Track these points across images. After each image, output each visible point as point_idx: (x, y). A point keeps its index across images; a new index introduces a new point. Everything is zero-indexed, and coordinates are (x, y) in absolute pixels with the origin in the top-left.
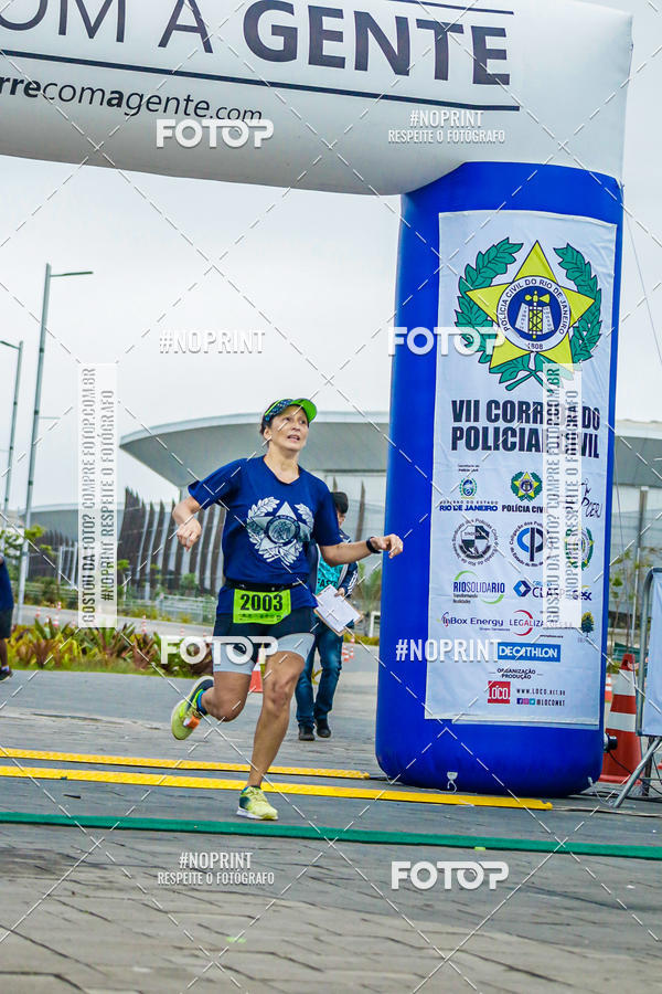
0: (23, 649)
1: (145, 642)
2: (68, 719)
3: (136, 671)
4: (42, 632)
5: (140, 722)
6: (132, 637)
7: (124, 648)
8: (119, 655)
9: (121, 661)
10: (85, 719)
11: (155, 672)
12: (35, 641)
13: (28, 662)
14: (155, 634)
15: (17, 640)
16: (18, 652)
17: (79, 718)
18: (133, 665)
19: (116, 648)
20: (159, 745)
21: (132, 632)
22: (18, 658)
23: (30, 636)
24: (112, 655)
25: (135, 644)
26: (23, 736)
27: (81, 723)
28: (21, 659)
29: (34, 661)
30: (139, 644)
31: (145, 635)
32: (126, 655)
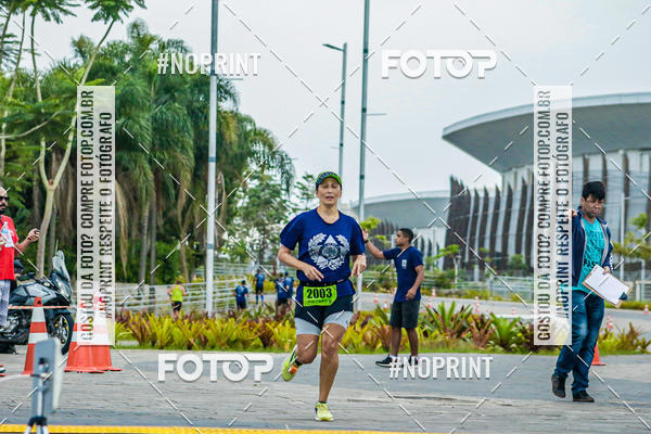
0: (369, 335)
1: (482, 321)
2: (425, 400)
3: (476, 350)
4: (384, 317)
5: (492, 400)
6: (470, 319)
7: (463, 329)
8: (459, 336)
9: (461, 341)
10: (441, 399)
11: (493, 351)
12: (379, 327)
13: (375, 347)
14: (492, 314)
15: (363, 326)
16: (364, 338)
17: (435, 398)
18: (473, 345)
19: (456, 329)
20: (515, 421)
21: (470, 313)
22: (364, 343)
23: (373, 321)
24: (452, 335)
25: (473, 324)
26: (387, 418)
27: (437, 403)
28: (367, 344)
29: (380, 345)
30: (477, 325)
31: (483, 316)
32: (464, 336)
